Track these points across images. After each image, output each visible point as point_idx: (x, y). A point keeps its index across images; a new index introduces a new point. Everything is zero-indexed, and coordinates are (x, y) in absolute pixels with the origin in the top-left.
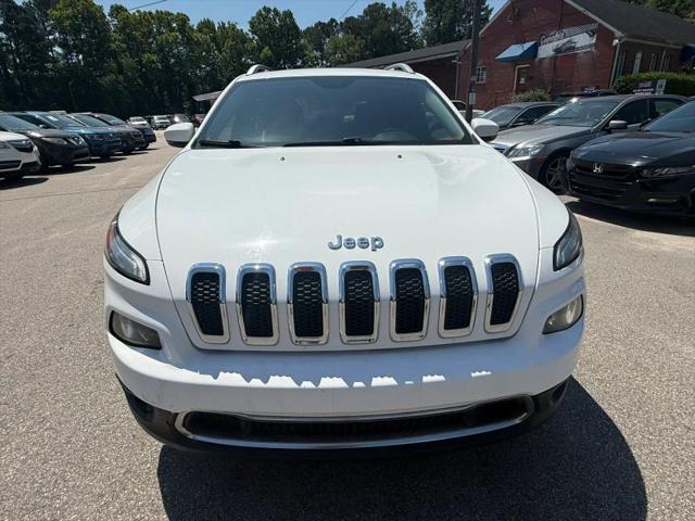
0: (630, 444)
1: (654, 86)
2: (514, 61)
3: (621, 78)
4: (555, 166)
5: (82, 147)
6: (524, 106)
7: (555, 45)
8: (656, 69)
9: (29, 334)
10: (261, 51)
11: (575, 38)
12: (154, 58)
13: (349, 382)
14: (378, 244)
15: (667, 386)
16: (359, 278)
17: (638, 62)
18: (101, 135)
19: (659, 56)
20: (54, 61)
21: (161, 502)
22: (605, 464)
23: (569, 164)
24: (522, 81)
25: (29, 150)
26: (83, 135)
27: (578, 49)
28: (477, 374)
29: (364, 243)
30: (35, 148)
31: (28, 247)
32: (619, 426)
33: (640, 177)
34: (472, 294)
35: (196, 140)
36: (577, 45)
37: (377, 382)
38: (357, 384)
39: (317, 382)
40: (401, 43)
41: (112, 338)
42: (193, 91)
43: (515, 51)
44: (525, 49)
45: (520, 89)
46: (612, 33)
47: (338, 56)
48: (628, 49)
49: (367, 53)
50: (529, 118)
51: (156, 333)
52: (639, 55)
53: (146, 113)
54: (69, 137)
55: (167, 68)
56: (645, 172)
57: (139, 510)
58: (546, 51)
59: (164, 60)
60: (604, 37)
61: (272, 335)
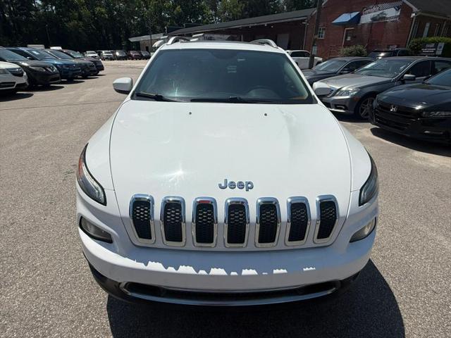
0: (398, 301)
1: (436, 47)
2: (344, 25)
3: (415, 40)
4: (366, 103)
5: (55, 73)
6: (349, 59)
7: (372, 15)
8: (438, 35)
9: (24, 208)
10: (175, 9)
11: (386, 11)
12: (103, 10)
13: (228, 272)
14: (249, 186)
15: (425, 262)
16: (237, 209)
17: (427, 29)
18: (68, 65)
19: (441, 26)
20: (36, 10)
21: (109, 328)
22: (382, 315)
23: (375, 104)
24: (349, 39)
25: (21, 75)
26: (56, 65)
27: (387, 18)
28: (307, 269)
29: (241, 186)
30: (25, 74)
31: (22, 145)
32: (392, 288)
33: (421, 117)
34: (307, 220)
35: (134, 92)
36: (388, 16)
37: (245, 272)
38: (233, 273)
39: (208, 272)
40: (269, 7)
41: (81, 231)
42: (129, 35)
43: (345, 18)
44: (352, 16)
45: (347, 44)
46: (412, 9)
47: (227, 14)
48: (421, 20)
49: (246, 13)
50: (351, 68)
51: (110, 235)
52: (428, 25)
53: (97, 48)
54: (47, 67)
55: (112, 18)
56: (424, 113)
57: (96, 332)
58: (366, 19)
59: (110, 12)
60: (405, 11)
61: (181, 241)
